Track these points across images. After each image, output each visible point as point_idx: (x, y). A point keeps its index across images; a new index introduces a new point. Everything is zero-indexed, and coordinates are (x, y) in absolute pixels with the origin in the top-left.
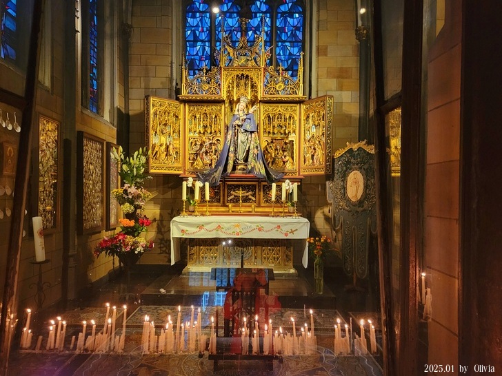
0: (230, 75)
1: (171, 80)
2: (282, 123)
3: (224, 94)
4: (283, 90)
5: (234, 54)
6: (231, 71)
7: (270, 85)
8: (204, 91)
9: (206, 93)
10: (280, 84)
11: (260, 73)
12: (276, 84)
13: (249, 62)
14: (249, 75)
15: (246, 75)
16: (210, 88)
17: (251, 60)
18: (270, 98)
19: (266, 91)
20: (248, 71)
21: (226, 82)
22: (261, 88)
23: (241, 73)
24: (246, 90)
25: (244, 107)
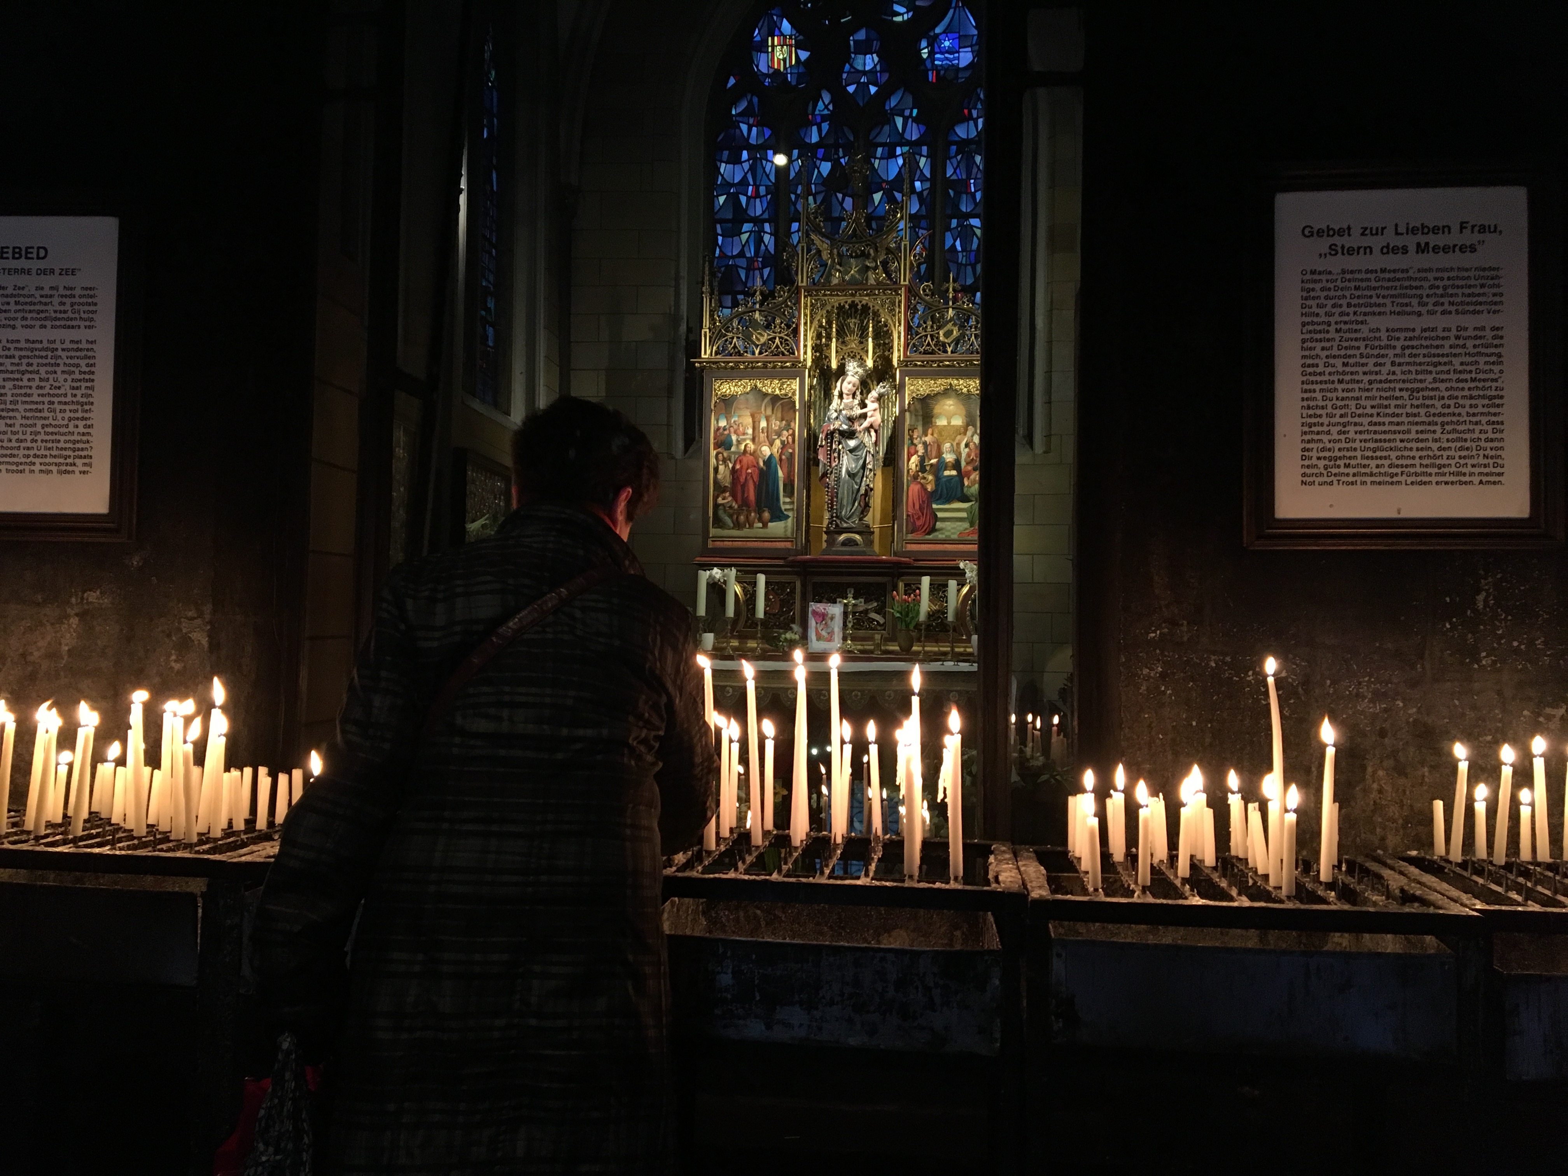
0: (823, 306)
1: (675, 320)
3: (805, 353)
4: (957, 341)
5: (831, 254)
6: (825, 295)
7: (925, 329)
8: (757, 346)
9: (760, 353)
10: (949, 326)
11: (897, 301)
12: (939, 328)
13: (870, 273)
14: (871, 305)
15: (862, 305)
16: (773, 339)
17: (876, 268)
18: (923, 362)
19: (914, 345)
20: (867, 295)
21: (811, 323)
22: (899, 337)
23: (849, 301)
24: (861, 343)
25: (854, 386)
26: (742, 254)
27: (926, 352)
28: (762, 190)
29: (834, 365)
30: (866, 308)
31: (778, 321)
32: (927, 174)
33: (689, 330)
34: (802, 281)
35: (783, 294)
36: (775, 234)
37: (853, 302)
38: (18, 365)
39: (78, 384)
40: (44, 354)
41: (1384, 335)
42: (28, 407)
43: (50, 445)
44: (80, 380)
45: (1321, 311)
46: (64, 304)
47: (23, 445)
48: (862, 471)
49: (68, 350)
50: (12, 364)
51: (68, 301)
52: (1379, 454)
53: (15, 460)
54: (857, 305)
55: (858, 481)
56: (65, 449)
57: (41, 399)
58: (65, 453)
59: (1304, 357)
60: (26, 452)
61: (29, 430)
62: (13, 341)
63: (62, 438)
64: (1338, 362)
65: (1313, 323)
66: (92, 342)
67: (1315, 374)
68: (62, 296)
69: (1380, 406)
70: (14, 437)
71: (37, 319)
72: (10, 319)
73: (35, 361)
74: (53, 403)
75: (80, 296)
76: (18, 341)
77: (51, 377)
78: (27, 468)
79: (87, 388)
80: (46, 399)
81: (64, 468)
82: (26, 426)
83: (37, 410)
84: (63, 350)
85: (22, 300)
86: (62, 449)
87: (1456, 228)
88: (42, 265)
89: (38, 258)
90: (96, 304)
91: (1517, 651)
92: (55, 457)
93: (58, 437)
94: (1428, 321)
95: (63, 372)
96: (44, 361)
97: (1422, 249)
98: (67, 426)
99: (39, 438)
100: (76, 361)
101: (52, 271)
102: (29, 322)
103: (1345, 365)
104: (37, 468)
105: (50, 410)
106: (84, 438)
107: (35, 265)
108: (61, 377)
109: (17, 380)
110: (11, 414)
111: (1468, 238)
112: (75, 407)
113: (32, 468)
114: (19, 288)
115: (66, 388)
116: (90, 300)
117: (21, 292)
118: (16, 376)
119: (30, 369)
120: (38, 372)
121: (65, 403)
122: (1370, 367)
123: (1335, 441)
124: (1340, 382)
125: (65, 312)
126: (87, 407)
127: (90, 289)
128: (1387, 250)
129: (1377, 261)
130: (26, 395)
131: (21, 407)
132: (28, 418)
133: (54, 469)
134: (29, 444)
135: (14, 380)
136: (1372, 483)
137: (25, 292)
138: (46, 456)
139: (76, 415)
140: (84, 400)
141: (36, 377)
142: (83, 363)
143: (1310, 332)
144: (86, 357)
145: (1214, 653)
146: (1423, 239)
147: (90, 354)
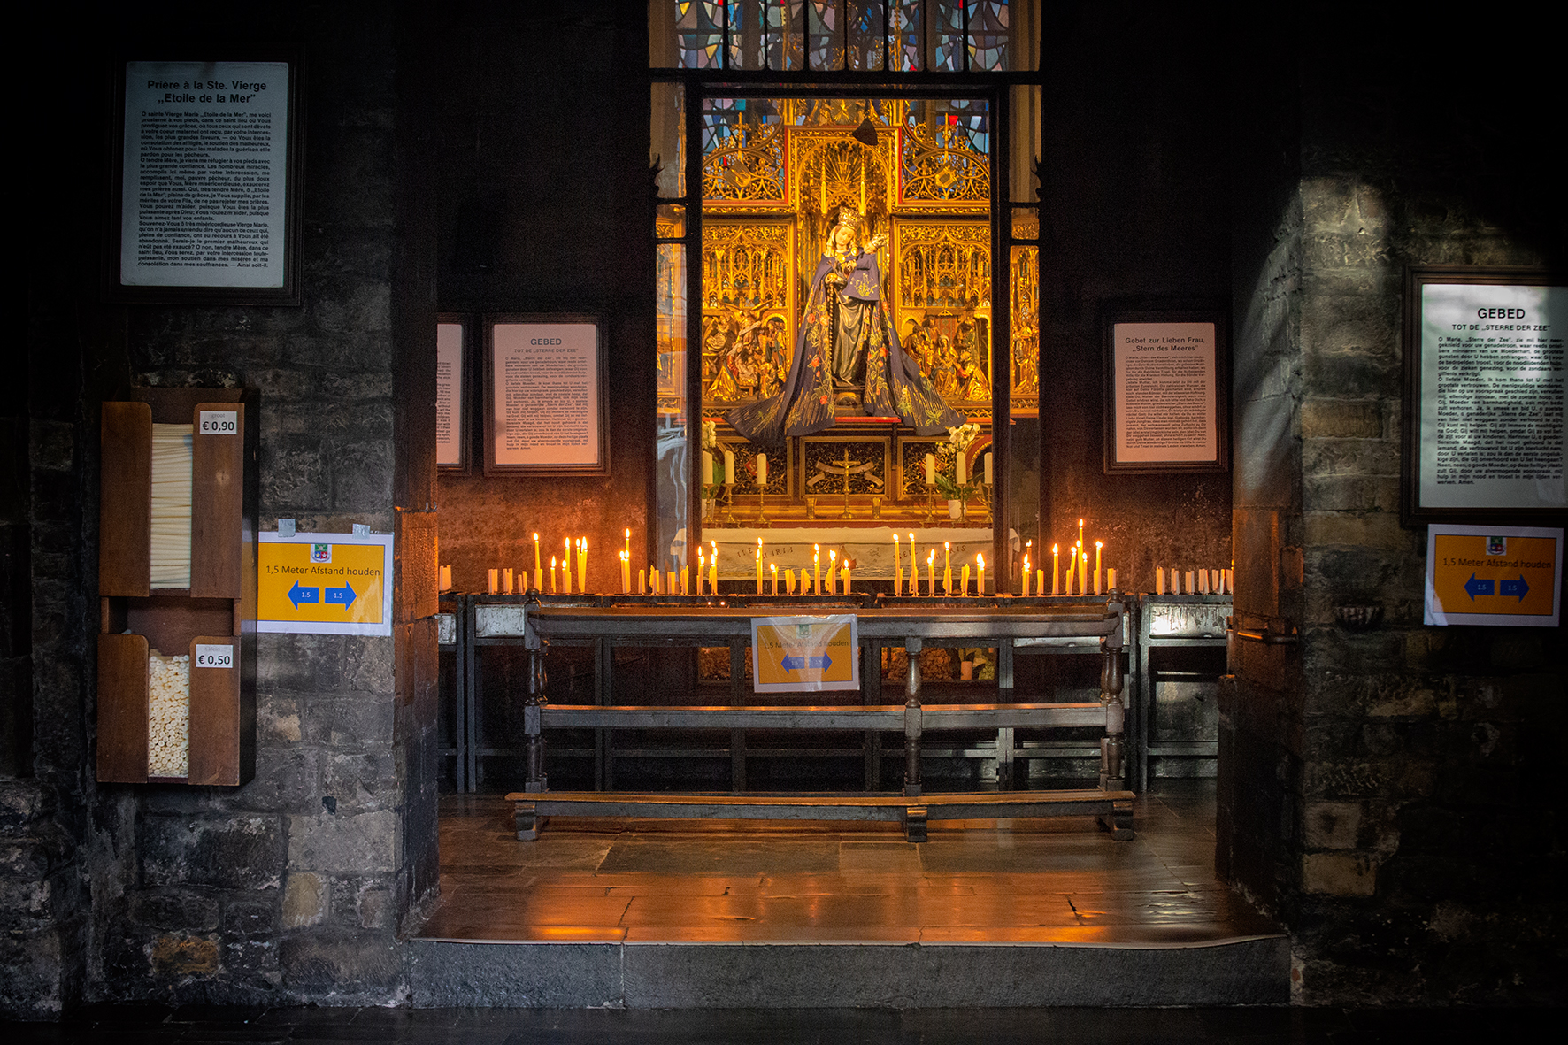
2: (955, 271)
25: (849, 236)
48: (859, 326)
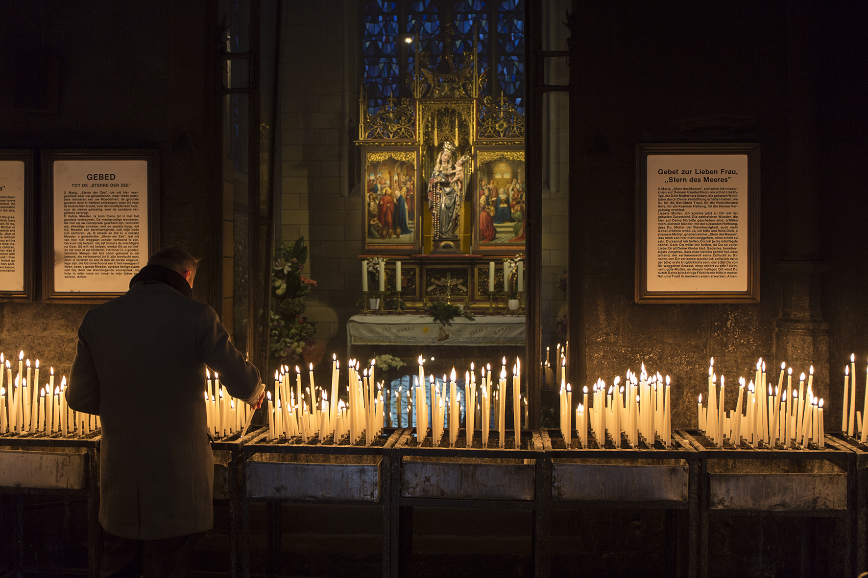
0: (429, 109)
3: (419, 137)
4: (506, 130)
5: (433, 80)
6: (430, 103)
7: (488, 124)
8: (391, 133)
9: (393, 137)
10: (502, 122)
11: (472, 107)
12: (496, 122)
13: (456, 91)
14: (456, 109)
15: (452, 110)
16: (400, 129)
17: (460, 88)
18: (487, 142)
19: (482, 132)
20: (455, 103)
21: (422, 120)
22: (473, 128)
23: (444, 107)
24: (451, 131)
25: (448, 157)
26: (380, 76)
27: (488, 136)
28: (391, 38)
29: (436, 144)
30: (454, 111)
31: (403, 119)
32: (486, 29)
33: (350, 121)
34: (417, 95)
35: (405, 102)
36: (399, 64)
37: (446, 107)
38: (104, 227)
39: (132, 235)
40: (115, 222)
41: (691, 215)
42: (109, 245)
43: (120, 262)
44: (132, 233)
45: (666, 205)
46: (124, 199)
47: (108, 262)
48: (453, 205)
49: (127, 220)
50: (101, 226)
51: (125, 198)
52: (688, 264)
53: (105, 269)
54: (449, 109)
55: (451, 211)
56: (127, 264)
57: (115, 242)
58: (127, 265)
59: (659, 224)
60: (110, 265)
61: (110, 255)
62: (101, 216)
63: (125, 259)
64: (673, 226)
65: (663, 210)
66: (137, 216)
67: (663, 231)
68: (123, 196)
69: (689, 245)
70: (104, 259)
71: (111, 206)
72: (99, 206)
73: (112, 225)
74: (121, 243)
75: (131, 196)
76: (104, 216)
77: (119, 232)
78: (110, 272)
79: (135, 236)
80: (118, 242)
81: (127, 272)
82: (109, 253)
83: (113, 247)
84: (124, 220)
85: (104, 198)
86: (125, 264)
87: (719, 172)
88: (113, 182)
89: (111, 179)
90: (138, 199)
91: (743, 344)
92: (123, 267)
93: (124, 258)
94: (708, 210)
95: (125, 230)
96: (116, 225)
97: (706, 180)
98: (127, 253)
99: (115, 259)
100: (130, 225)
101: (118, 185)
102: (108, 208)
103: (675, 227)
104: (115, 272)
105: (119, 247)
106: (135, 259)
107: (109, 182)
108: (124, 232)
109: (104, 233)
110: (102, 248)
111: (724, 176)
112: (131, 245)
113: (113, 272)
114: (103, 193)
115: (126, 237)
116: (135, 198)
117: (104, 194)
118: (103, 232)
119: (109, 228)
120: (113, 230)
121: (126, 243)
122: (685, 229)
123: (671, 259)
124: (673, 234)
125: (124, 203)
126: (136, 245)
127: (135, 193)
128: (692, 180)
129: (688, 185)
130: (108, 240)
131: (106, 245)
132: (110, 250)
133: (123, 272)
134: (111, 262)
135: (102, 233)
136: (686, 276)
137: (106, 194)
138: (118, 267)
139: (131, 249)
140: (135, 242)
141: (113, 232)
142: (133, 225)
143: (662, 214)
144: (135, 223)
145: (624, 347)
146: (706, 176)
147: (136, 221)
